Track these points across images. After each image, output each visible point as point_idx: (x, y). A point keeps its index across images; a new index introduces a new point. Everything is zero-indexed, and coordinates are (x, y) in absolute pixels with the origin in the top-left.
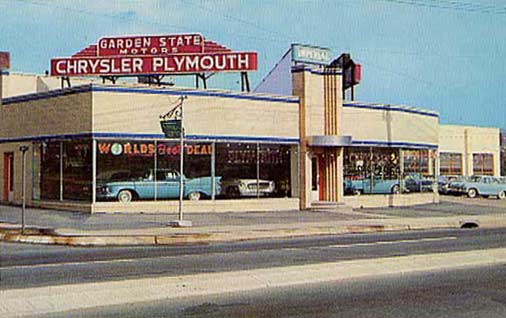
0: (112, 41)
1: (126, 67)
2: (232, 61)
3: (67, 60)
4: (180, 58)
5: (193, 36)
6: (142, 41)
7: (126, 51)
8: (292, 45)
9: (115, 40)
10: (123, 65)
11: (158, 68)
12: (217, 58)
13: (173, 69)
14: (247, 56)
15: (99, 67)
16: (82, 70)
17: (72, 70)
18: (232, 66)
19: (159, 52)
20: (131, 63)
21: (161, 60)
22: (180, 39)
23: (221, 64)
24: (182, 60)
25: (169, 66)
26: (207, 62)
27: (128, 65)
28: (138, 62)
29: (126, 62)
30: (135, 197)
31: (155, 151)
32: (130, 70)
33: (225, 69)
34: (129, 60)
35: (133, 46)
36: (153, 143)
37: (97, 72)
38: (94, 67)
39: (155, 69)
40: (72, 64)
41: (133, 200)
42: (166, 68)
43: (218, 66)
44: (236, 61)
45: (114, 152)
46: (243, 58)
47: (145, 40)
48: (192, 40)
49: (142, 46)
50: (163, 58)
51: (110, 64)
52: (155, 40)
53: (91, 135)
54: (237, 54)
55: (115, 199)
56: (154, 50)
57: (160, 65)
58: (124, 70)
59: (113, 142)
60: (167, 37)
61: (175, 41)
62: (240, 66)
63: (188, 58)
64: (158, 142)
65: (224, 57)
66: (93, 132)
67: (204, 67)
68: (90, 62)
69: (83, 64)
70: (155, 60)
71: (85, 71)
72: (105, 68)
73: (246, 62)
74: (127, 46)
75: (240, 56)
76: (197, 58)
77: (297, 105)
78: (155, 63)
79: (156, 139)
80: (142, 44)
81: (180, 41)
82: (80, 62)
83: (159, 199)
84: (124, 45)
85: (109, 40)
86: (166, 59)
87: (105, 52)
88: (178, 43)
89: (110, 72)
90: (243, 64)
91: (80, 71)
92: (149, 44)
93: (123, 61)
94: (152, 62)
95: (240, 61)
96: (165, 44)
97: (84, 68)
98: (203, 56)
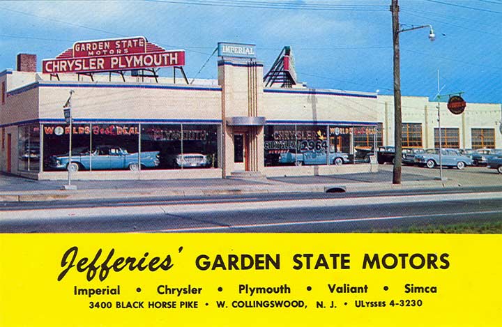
0: (83, 45)
1: (93, 66)
2: (166, 58)
3: (53, 61)
4: (129, 57)
5: (138, 39)
6: (104, 45)
7: (92, 53)
8: (219, 43)
9: (85, 44)
10: (91, 64)
11: (114, 65)
12: (155, 56)
13: (125, 66)
14: (176, 54)
15: (75, 66)
16: (63, 69)
17: (56, 68)
18: (166, 63)
19: (115, 53)
20: (96, 62)
21: (116, 59)
22: (130, 42)
23: (158, 61)
24: (131, 59)
25: (122, 64)
26: (149, 60)
27: (94, 64)
28: (101, 62)
29: (92, 62)
30: (82, 168)
31: (91, 132)
32: (95, 68)
33: (161, 65)
34: (95, 60)
35: (98, 49)
36: (89, 125)
37: (73, 70)
38: (71, 66)
39: (112, 67)
40: (56, 64)
41: (79, 170)
42: (121, 66)
43: (156, 63)
44: (169, 58)
45: (57, 133)
46: (174, 56)
47: (106, 43)
48: (138, 43)
49: (104, 49)
50: (118, 57)
51: (82, 63)
52: (113, 43)
53: (38, 120)
54: (169, 53)
55: (65, 169)
56: (112, 51)
57: (116, 63)
58: (91, 68)
59: (55, 126)
60: (120, 41)
61: (127, 44)
62: (171, 63)
63: (135, 57)
64: (93, 125)
65: (160, 55)
66: (40, 118)
67: (146, 63)
68: (69, 62)
69: (63, 64)
70: (112, 59)
71: (65, 70)
72: (78, 67)
73: (176, 59)
74: (93, 49)
75: (171, 55)
76: (141, 57)
77: (220, 92)
78: (112, 61)
79: (91, 123)
80: (104, 47)
81: (130, 44)
82: (61, 62)
83: (93, 170)
84: (91, 48)
85: (81, 44)
86: (120, 58)
87: (78, 54)
88: (129, 45)
89: (82, 70)
90: (174, 61)
91: (61, 70)
92: (108, 47)
93: (91, 60)
94: (110, 60)
95: (172, 59)
96: (119, 46)
97: (64, 67)
98: (146, 55)
